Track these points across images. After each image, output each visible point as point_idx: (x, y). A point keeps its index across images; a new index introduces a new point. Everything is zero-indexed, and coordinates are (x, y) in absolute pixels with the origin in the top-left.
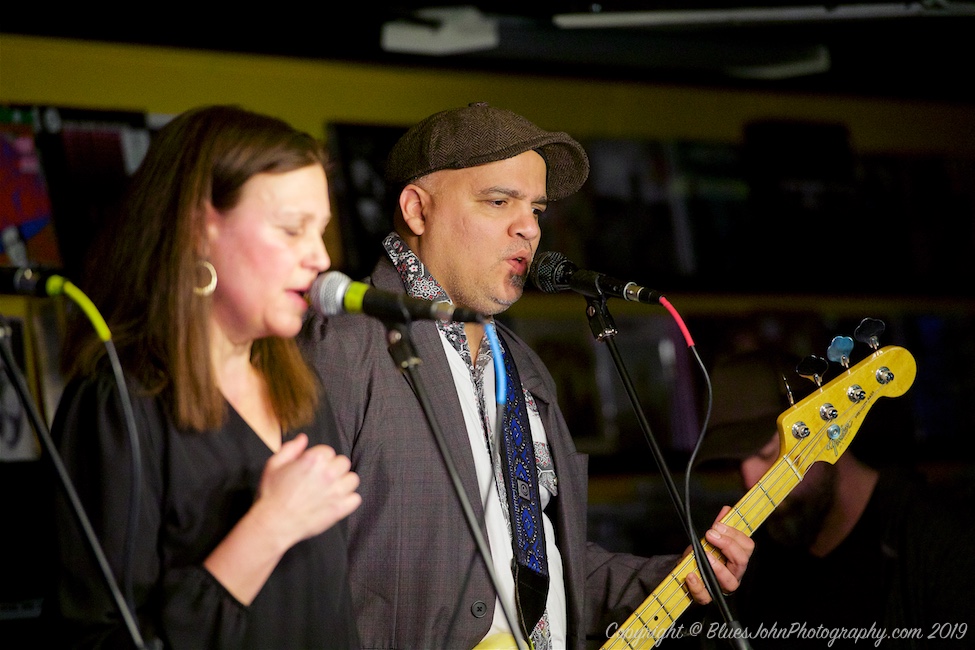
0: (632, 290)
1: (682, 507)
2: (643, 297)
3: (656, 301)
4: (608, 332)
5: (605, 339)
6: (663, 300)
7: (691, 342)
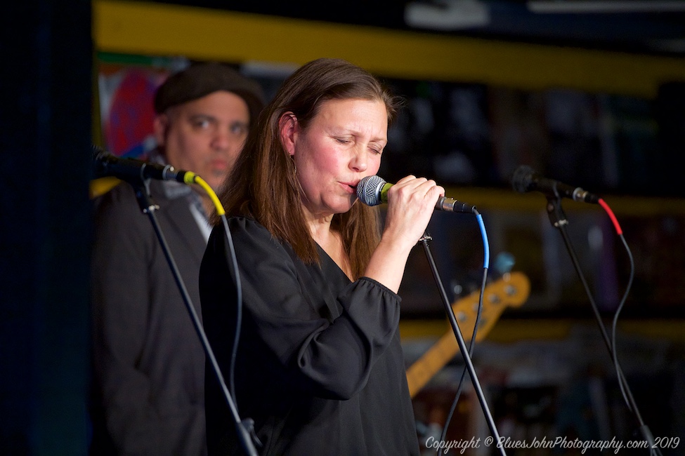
0: (578, 193)
1: (609, 344)
2: (587, 199)
3: (596, 202)
4: (562, 222)
5: (559, 228)
6: (601, 201)
7: (620, 231)
